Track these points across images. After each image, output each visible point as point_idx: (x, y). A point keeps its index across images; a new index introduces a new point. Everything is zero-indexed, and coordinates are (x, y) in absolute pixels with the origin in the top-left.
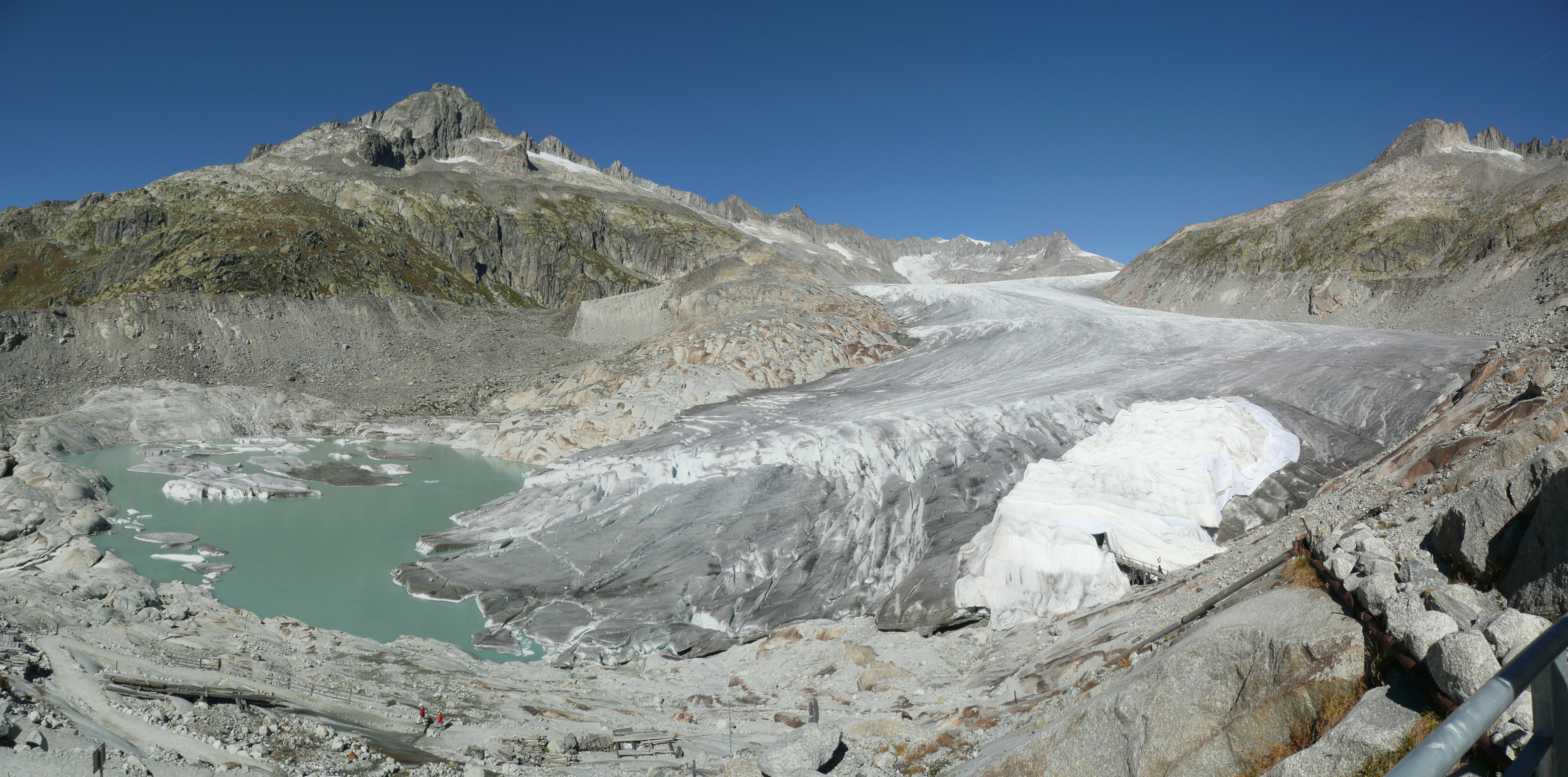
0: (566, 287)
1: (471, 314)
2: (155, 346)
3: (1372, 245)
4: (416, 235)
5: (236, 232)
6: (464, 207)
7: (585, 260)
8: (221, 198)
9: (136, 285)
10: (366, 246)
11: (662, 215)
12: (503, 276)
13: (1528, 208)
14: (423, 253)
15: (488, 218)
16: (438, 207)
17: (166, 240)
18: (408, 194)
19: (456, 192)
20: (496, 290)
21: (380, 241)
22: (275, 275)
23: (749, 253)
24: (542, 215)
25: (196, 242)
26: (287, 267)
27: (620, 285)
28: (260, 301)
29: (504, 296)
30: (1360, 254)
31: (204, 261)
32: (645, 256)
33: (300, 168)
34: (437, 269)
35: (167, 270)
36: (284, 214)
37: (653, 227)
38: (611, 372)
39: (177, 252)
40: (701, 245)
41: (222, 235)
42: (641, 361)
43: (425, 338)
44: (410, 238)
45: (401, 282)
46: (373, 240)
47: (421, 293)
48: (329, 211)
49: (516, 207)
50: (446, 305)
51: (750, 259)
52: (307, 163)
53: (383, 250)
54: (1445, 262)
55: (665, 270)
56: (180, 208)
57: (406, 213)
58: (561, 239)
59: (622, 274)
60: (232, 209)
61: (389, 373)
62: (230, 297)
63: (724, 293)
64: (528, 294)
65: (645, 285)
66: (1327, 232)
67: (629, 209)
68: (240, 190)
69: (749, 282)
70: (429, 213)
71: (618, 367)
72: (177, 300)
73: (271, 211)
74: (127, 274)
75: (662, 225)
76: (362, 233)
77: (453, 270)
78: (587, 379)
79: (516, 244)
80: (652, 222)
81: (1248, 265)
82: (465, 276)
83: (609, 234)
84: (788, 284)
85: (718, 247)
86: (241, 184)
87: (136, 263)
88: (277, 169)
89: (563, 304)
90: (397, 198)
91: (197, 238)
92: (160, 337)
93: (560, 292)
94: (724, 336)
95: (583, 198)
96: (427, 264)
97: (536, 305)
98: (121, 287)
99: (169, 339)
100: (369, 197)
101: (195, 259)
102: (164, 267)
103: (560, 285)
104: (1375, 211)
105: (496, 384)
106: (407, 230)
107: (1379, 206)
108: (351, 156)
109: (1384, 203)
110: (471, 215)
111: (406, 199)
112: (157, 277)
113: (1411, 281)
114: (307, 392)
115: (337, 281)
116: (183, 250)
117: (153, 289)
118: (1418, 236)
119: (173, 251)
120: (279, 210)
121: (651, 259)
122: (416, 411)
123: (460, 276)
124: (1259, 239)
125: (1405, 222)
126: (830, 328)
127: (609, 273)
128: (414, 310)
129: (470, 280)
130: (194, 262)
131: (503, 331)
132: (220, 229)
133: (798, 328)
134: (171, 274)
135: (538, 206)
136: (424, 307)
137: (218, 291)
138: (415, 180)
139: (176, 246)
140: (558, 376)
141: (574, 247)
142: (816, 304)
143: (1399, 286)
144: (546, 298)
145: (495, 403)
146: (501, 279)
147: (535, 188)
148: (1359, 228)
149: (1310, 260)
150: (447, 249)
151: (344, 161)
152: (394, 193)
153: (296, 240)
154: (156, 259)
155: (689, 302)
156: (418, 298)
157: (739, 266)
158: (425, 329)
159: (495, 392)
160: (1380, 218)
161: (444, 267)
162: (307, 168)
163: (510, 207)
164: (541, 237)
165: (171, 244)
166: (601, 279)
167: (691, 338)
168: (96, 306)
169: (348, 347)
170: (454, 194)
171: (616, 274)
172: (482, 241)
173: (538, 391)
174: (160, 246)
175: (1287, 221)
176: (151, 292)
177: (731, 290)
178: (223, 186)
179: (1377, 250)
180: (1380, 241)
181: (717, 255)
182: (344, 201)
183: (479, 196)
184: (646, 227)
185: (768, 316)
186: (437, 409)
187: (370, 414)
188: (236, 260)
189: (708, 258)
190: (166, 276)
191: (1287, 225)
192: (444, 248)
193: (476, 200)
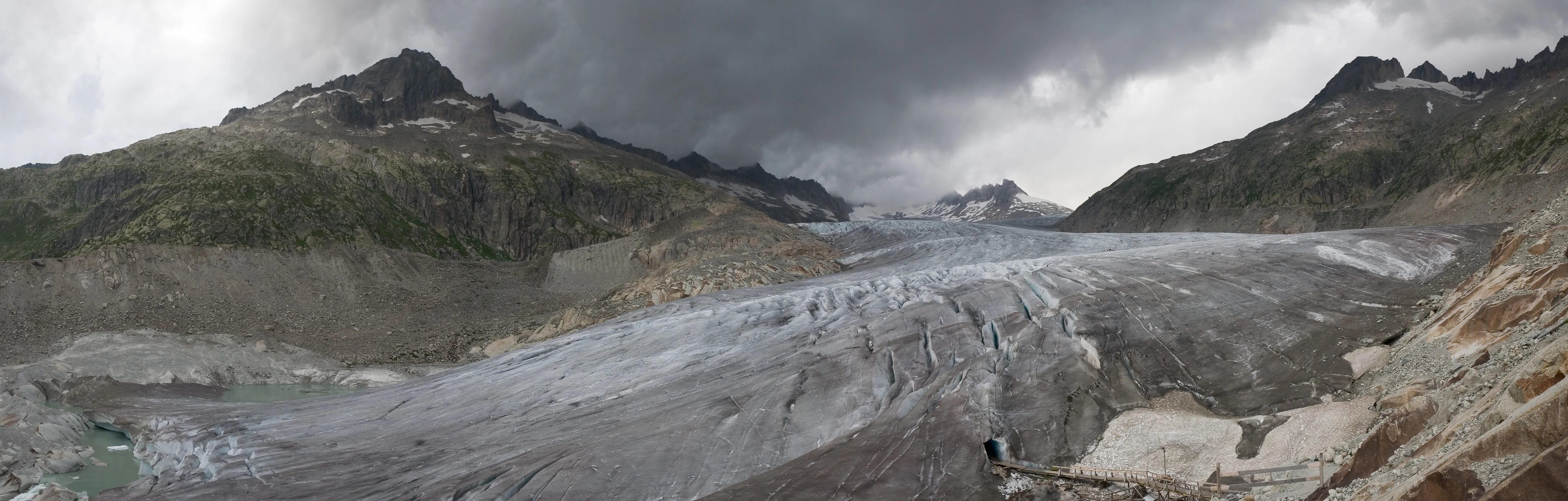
0: (537, 240)
1: (446, 267)
2: (134, 296)
3: (1318, 179)
4: (389, 192)
5: (214, 187)
6: (435, 164)
7: (554, 214)
8: (199, 157)
9: (115, 238)
10: (341, 200)
11: (627, 170)
12: (475, 231)
13: (1469, 137)
14: (397, 209)
15: (459, 175)
16: (411, 165)
17: (145, 195)
18: (381, 153)
19: (427, 150)
20: (469, 243)
21: (355, 196)
22: (253, 229)
23: (714, 204)
24: (511, 171)
25: (175, 197)
26: (265, 221)
27: (589, 237)
28: (239, 252)
29: (476, 250)
30: (1307, 188)
31: (183, 214)
32: (612, 209)
33: (275, 129)
34: (411, 224)
35: (147, 223)
36: (260, 170)
37: (619, 180)
38: (589, 316)
39: (156, 207)
40: (667, 197)
41: (200, 190)
42: (619, 305)
43: (402, 289)
44: (384, 194)
45: (377, 235)
46: (348, 195)
47: (396, 246)
48: (304, 167)
49: (485, 164)
50: (422, 258)
51: (715, 209)
52: (281, 125)
53: (358, 204)
54: (1390, 192)
55: (632, 222)
56: (159, 167)
57: (380, 171)
58: (531, 194)
59: (590, 227)
60: (211, 165)
61: (367, 324)
62: (208, 249)
63: (692, 242)
64: (500, 248)
65: (614, 237)
66: (1273, 168)
67: (595, 164)
68: (217, 149)
69: (717, 231)
70: (402, 170)
71: (596, 311)
72: (156, 252)
73: (248, 167)
74: (107, 228)
75: (628, 179)
76: (337, 188)
77: (426, 225)
78: (566, 324)
79: (486, 200)
80: (618, 176)
81: (1197, 203)
82: (439, 231)
83: (578, 188)
84: (755, 232)
85: (683, 199)
86: (218, 144)
87: (116, 218)
88: (252, 130)
89: (535, 256)
90: (370, 156)
91: (175, 193)
92: (139, 288)
93: (532, 245)
94: (702, 279)
95: (551, 154)
96: (402, 219)
97: (509, 258)
98: (101, 240)
99: (148, 290)
100: (343, 156)
101: (173, 212)
102: (144, 221)
103: (531, 239)
104: (1318, 147)
105: (474, 333)
106: (380, 187)
107: (1322, 142)
108: (324, 117)
109: (1326, 138)
110: (443, 172)
111: (379, 157)
112: (136, 229)
113: (1358, 211)
114: (285, 342)
115: (314, 234)
116: (161, 204)
117: (132, 241)
118: (1362, 168)
119: (151, 206)
120: (255, 166)
121: (619, 212)
122: (396, 359)
123: (434, 230)
124: (1207, 177)
125: (1347, 156)
126: (803, 270)
127: (579, 226)
128: (391, 262)
129: (443, 234)
130: (174, 216)
131: (479, 283)
132: (198, 184)
133: (772, 270)
134: (150, 227)
135: (507, 163)
136: (400, 259)
137: (197, 243)
138: (388, 140)
139: (155, 200)
140: (534, 324)
141: (543, 202)
142: (784, 249)
143: (1347, 217)
144: (518, 252)
145: (475, 350)
146: (473, 233)
147: (504, 146)
148: (1304, 163)
149: (1258, 196)
150: (421, 205)
151: (318, 122)
152: (367, 151)
153: (274, 194)
154: (136, 214)
155: (659, 251)
156: (394, 250)
157: (705, 216)
158: (401, 280)
159: (473, 339)
160: (1324, 153)
161: (417, 222)
162: (281, 129)
163: (480, 164)
164: (511, 193)
165: (150, 199)
166: (571, 232)
167: (668, 281)
168: (76, 259)
169: (325, 298)
170: (426, 153)
171: (586, 227)
172: (453, 197)
173: (517, 337)
174: (139, 201)
175: (1234, 159)
176: (130, 244)
177: (700, 239)
178: (200, 146)
179: (1322, 184)
180: (1325, 175)
181: (683, 206)
182: (318, 160)
183: (449, 154)
184: (613, 181)
185: (742, 259)
186: (416, 357)
187: (350, 363)
188: (215, 214)
189: (674, 209)
190: (146, 229)
191: (1234, 164)
192: (418, 204)
193: (448, 159)
